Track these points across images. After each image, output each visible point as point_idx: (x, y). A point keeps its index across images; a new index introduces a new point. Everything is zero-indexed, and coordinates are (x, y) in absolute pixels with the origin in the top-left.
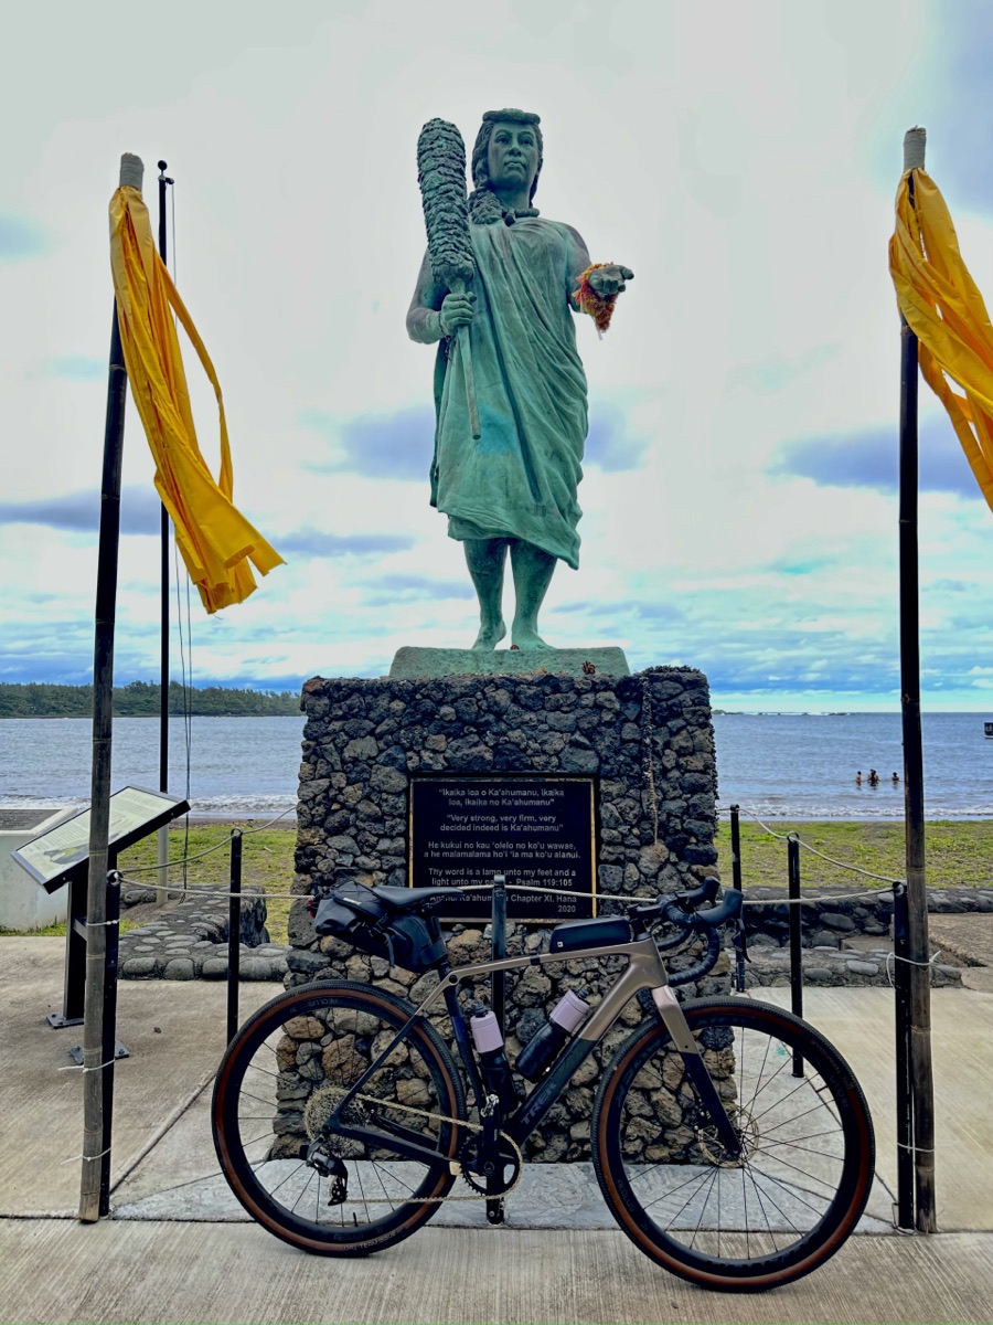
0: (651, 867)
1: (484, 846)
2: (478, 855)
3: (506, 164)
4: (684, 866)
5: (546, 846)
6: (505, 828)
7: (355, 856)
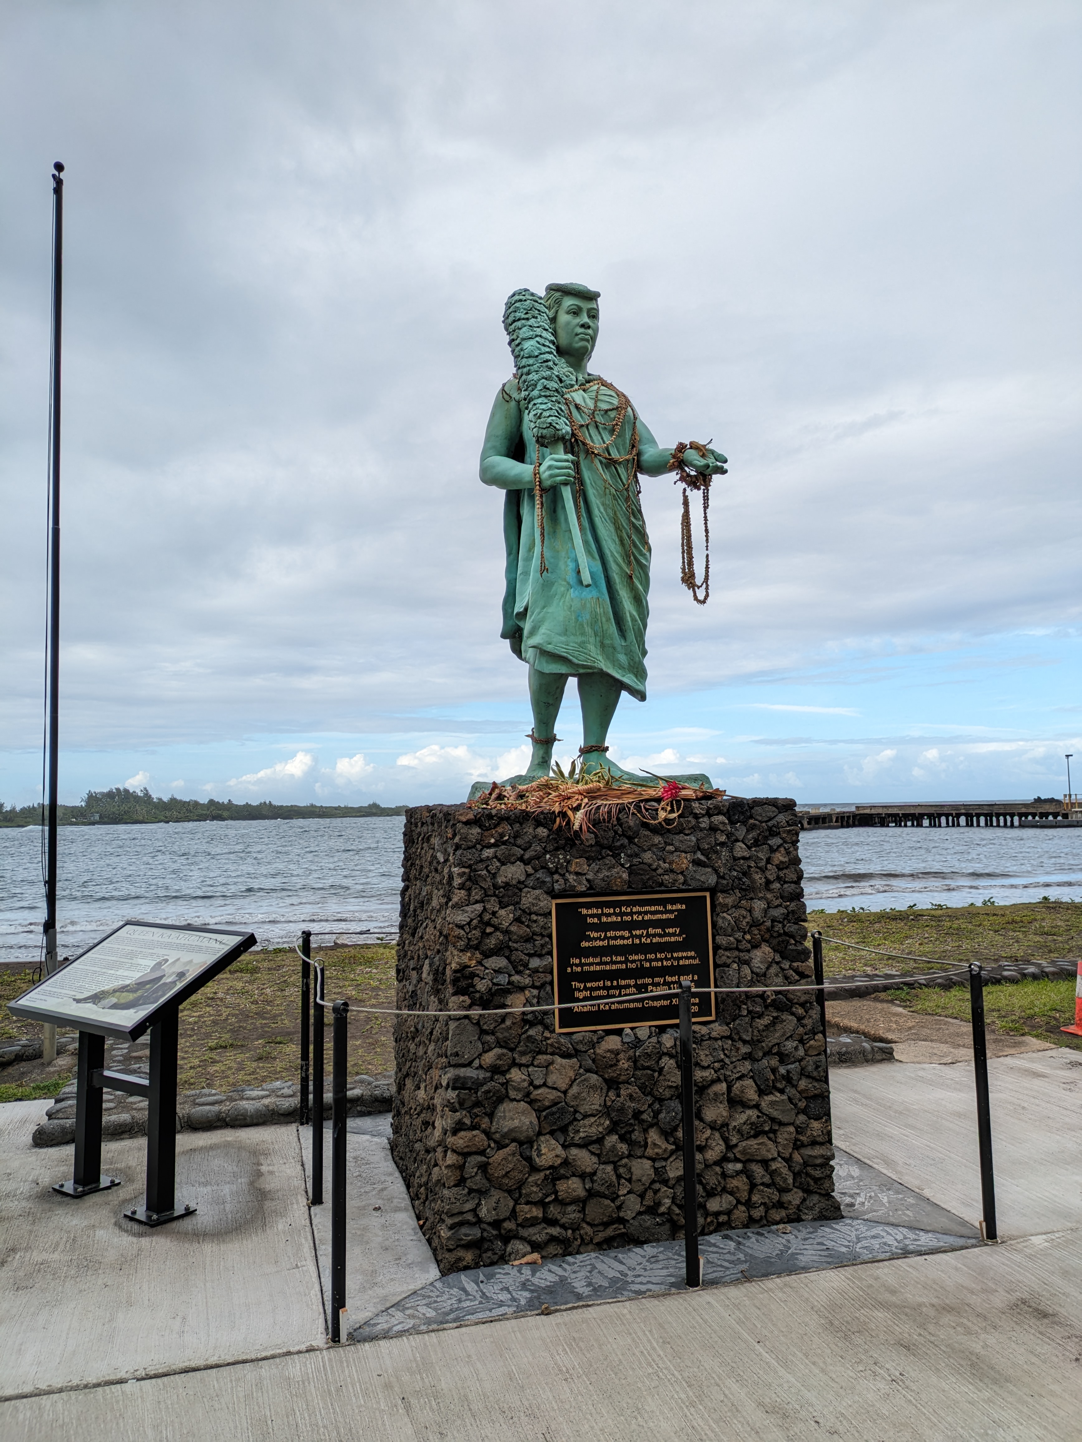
0: (762, 967)
1: (619, 959)
2: (614, 967)
3: (577, 335)
4: (786, 965)
5: (672, 955)
6: (637, 941)
7: (510, 976)
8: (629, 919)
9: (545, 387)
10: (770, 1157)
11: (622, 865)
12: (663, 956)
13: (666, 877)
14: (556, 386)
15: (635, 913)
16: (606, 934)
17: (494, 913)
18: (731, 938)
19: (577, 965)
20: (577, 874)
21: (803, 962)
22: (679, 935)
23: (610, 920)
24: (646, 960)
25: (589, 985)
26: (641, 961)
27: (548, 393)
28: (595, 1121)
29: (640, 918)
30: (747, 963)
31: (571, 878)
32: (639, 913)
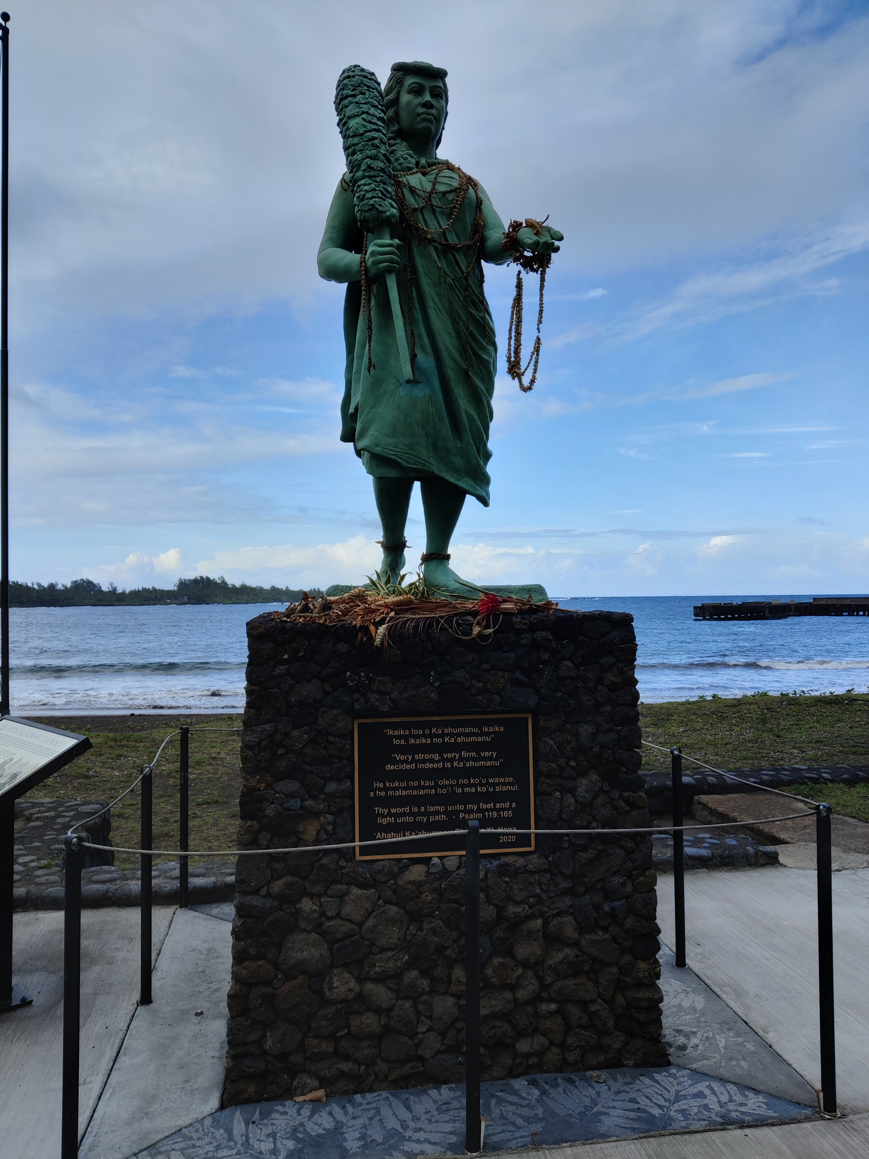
0: (587, 796)
1: (428, 783)
2: (422, 792)
3: (419, 115)
4: (615, 795)
5: (487, 781)
6: (449, 765)
7: (303, 800)
8: (440, 740)
9: (369, 168)
10: (589, 998)
11: (431, 684)
12: (477, 781)
13: (480, 697)
14: (382, 165)
15: (447, 735)
16: (413, 757)
17: (287, 734)
18: (553, 765)
19: (380, 790)
20: (380, 693)
21: (635, 792)
22: (495, 759)
23: (418, 741)
24: (458, 785)
25: (393, 811)
26: (452, 786)
27: (372, 173)
28: (393, 955)
29: (453, 740)
30: (572, 791)
31: (373, 697)
32: (451, 735)
